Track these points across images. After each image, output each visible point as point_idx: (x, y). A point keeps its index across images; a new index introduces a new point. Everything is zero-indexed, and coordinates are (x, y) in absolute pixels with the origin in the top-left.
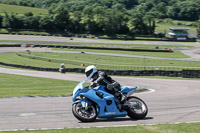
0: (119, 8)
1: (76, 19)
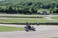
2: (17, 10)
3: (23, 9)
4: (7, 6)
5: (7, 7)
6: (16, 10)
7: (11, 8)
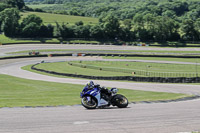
0: (170, 15)
1: (126, 27)
2: (135, 32)
3: (156, 26)
4: (101, 16)
5: (101, 21)
6: (132, 30)
7: (114, 24)
